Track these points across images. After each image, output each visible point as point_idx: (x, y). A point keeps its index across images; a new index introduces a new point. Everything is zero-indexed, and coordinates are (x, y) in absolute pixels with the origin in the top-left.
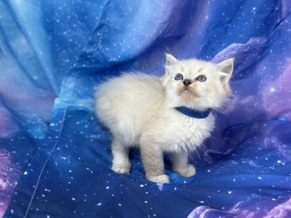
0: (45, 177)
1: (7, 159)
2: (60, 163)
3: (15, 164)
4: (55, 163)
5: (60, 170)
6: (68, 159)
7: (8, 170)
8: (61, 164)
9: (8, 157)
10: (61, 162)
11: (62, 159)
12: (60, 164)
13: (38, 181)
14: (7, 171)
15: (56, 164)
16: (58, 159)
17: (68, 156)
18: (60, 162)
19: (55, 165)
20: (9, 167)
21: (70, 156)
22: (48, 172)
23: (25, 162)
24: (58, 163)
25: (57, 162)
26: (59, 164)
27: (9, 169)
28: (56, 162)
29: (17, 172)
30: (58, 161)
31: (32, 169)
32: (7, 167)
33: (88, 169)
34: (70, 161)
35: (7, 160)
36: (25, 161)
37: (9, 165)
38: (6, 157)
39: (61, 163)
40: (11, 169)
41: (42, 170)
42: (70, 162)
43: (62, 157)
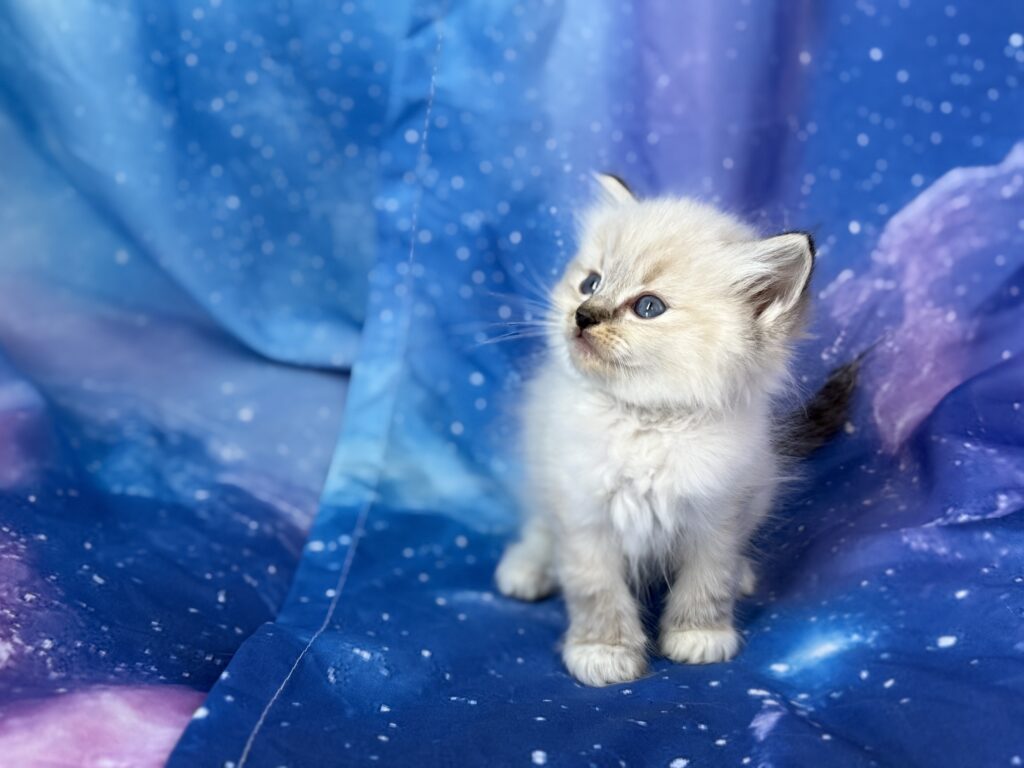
0: (285, 724)
1: (17, 561)
2: (347, 674)
3: (43, 578)
4: (327, 675)
5: (346, 702)
6: (380, 659)
7: (20, 601)
8: (348, 680)
9: (18, 555)
10: (350, 669)
11: (358, 657)
12: (345, 679)
13: (251, 739)
14: (13, 605)
15: (332, 678)
16: (339, 655)
17: (379, 649)
18: (346, 670)
19: (328, 681)
20: (24, 589)
21: (386, 649)
22: (297, 704)
23: (80, 572)
24: (338, 672)
25: (337, 669)
26: (341, 679)
27: (22, 598)
28: (331, 671)
29: (49, 606)
30: (338, 666)
31: (232, 695)
32: (16, 589)
33: (454, 698)
34: (386, 667)
35: (14, 566)
36: (80, 567)
37: (21, 584)
38: (12, 553)
39: (350, 676)
40: (29, 597)
41: (275, 698)
42: (385, 672)
43: (357, 651)
